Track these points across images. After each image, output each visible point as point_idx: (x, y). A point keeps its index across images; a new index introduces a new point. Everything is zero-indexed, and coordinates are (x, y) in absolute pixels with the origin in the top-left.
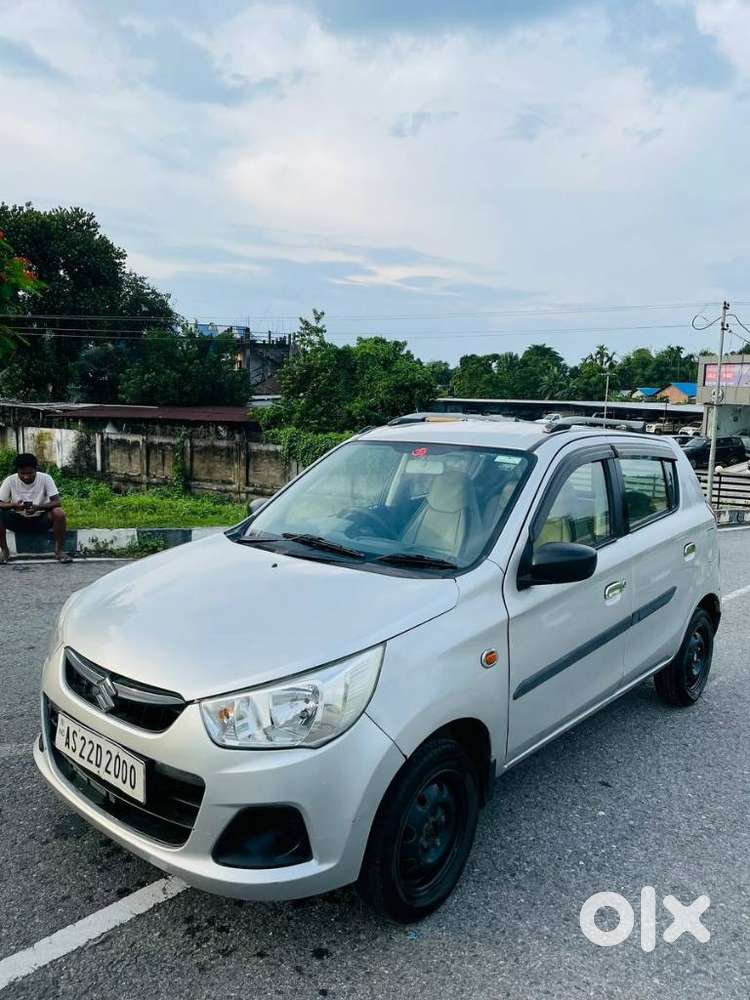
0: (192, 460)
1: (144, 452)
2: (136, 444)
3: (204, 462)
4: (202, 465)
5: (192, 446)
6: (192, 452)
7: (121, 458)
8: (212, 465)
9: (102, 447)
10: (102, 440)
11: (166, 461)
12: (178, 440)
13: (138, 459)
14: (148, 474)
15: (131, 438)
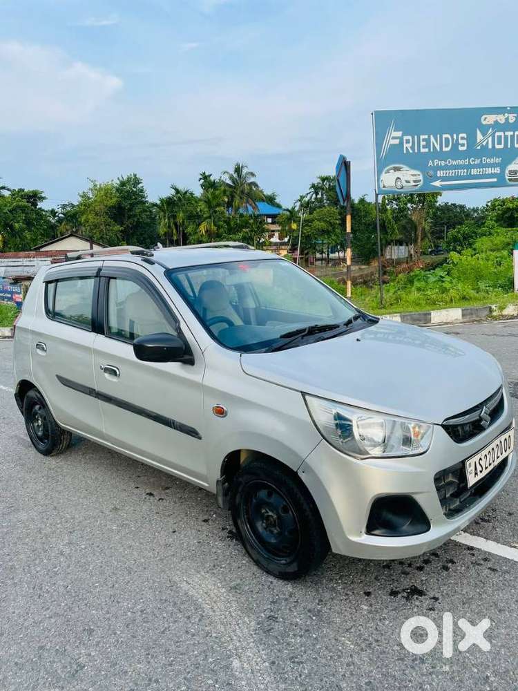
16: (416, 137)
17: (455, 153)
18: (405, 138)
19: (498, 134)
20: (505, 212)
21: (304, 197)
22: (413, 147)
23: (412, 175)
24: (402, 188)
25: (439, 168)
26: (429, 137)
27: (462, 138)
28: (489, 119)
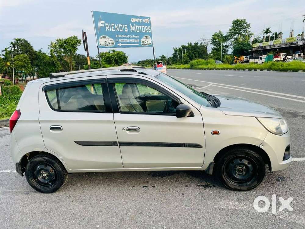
16: (110, 24)
17: (124, 33)
18: (106, 24)
19: (137, 26)
20: (107, 58)
21: (7, 49)
22: (109, 28)
23: (111, 40)
24: (108, 45)
25: (119, 38)
26: (115, 25)
27: (126, 27)
28: (134, 20)
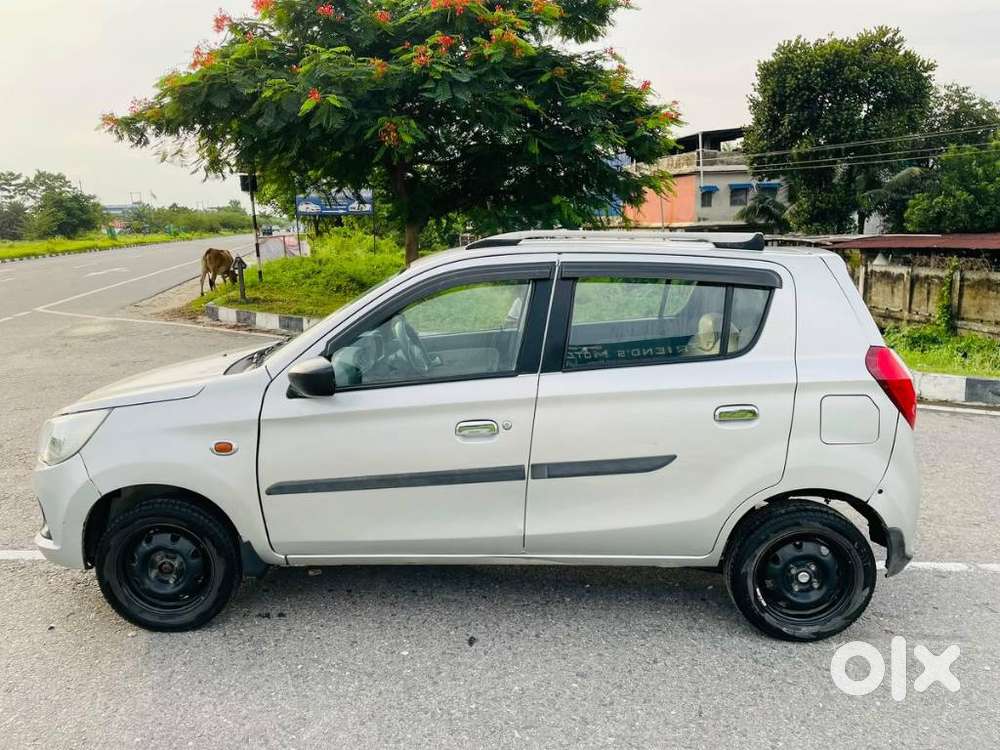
0: (961, 296)
1: (908, 286)
2: (900, 277)
3: (975, 298)
4: (972, 302)
5: (962, 279)
6: (961, 286)
7: (884, 291)
8: (984, 302)
9: (866, 280)
10: (866, 273)
11: (931, 297)
12: (947, 272)
13: (901, 294)
14: (910, 311)
15: (897, 270)
